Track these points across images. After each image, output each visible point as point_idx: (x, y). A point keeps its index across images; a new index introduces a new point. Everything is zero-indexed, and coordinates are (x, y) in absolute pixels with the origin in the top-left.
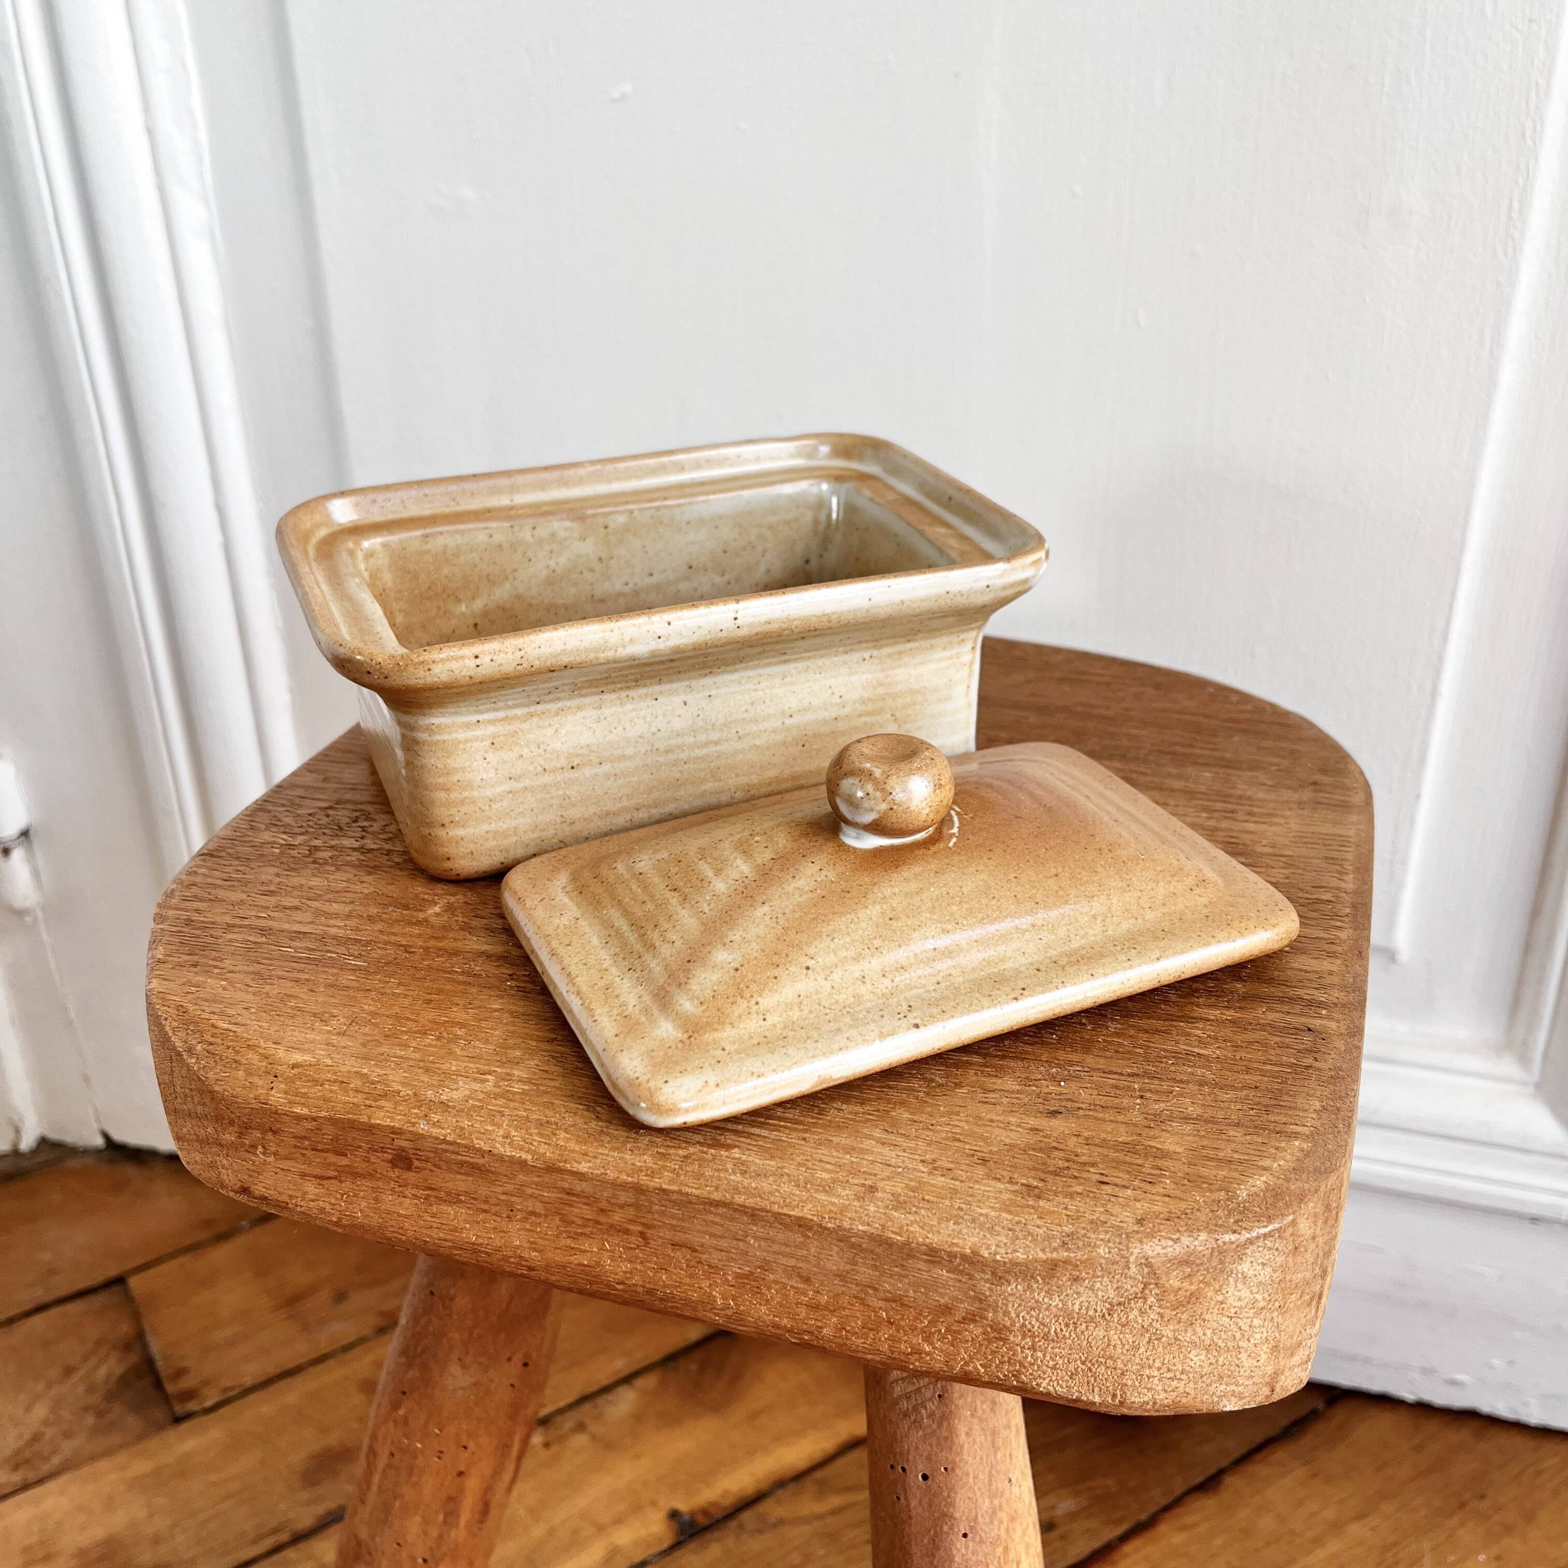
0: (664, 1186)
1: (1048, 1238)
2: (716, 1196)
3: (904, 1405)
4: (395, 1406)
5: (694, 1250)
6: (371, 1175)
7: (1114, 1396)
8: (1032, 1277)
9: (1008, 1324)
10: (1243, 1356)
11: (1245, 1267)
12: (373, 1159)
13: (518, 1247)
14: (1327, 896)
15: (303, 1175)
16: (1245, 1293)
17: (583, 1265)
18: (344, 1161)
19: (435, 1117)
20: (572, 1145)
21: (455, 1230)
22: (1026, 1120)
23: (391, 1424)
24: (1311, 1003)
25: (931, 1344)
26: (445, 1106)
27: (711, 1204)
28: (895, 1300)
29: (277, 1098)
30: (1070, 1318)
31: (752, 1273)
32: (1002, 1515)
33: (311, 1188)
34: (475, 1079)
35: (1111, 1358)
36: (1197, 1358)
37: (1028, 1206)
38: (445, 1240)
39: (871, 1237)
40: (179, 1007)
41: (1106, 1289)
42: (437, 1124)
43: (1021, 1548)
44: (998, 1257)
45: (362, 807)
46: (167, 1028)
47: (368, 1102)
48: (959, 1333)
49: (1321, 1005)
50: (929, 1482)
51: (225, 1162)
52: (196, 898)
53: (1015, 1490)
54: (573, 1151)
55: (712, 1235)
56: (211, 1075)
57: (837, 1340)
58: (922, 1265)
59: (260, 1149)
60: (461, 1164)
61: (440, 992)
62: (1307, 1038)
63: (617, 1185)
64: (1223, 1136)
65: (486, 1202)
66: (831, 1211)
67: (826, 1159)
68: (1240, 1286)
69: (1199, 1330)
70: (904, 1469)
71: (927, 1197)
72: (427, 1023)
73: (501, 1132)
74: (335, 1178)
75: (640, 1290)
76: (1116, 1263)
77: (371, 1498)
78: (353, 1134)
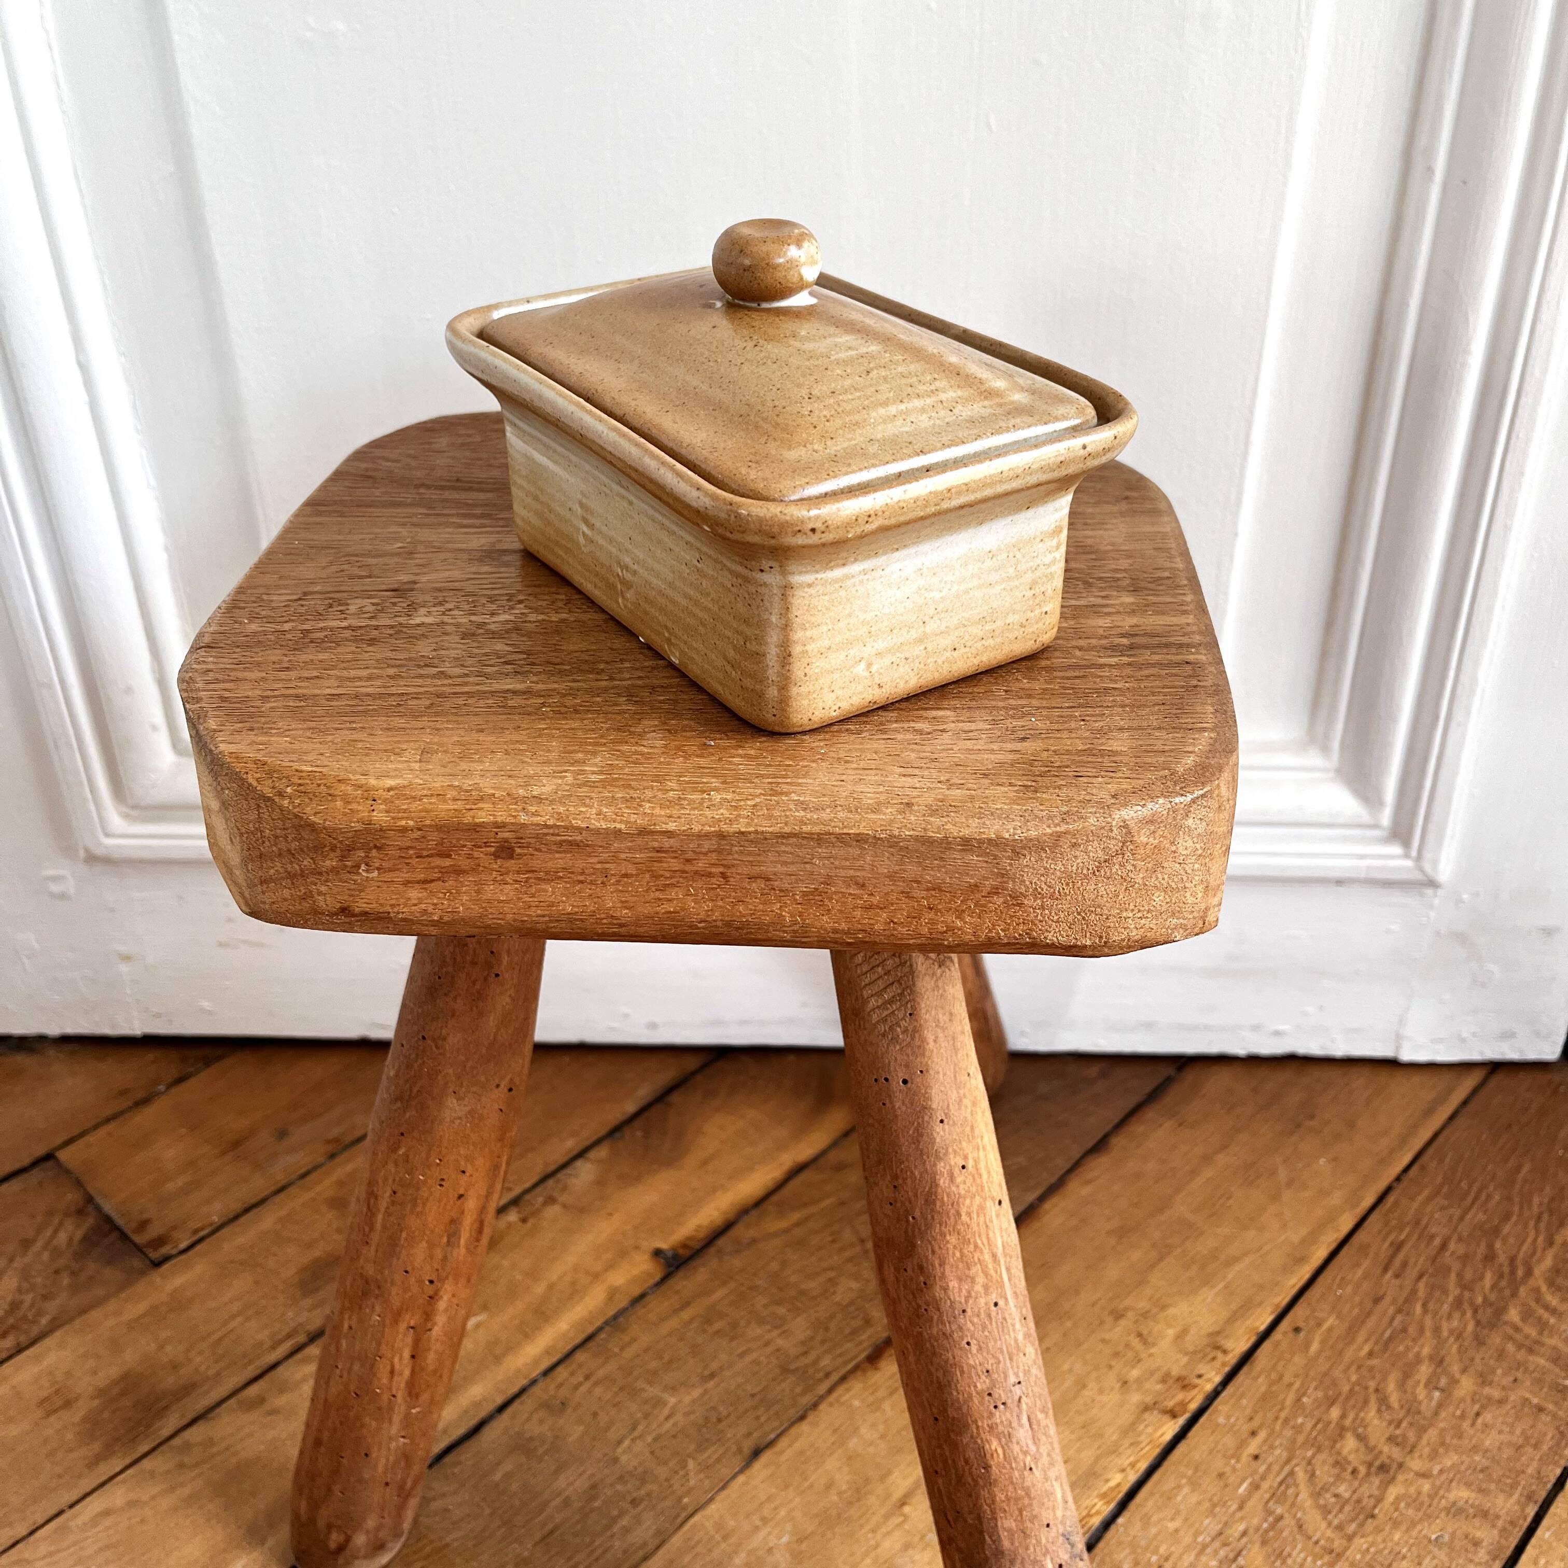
0: (743, 830)
1: (1050, 818)
2: (787, 830)
3: (882, 1028)
4: (394, 1149)
5: (768, 879)
6: (474, 870)
7: (1101, 937)
8: (1043, 849)
9: (1023, 890)
10: (1188, 895)
11: (1190, 822)
12: (476, 854)
13: (610, 909)
14: (1167, 574)
15: (407, 883)
16: (1190, 843)
17: (670, 912)
18: (447, 862)
19: (532, 809)
20: (657, 811)
21: (552, 905)
22: (1004, 745)
23: (391, 1167)
24: (1181, 646)
25: (962, 919)
26: (538, 799)
27: (783, 837)
28: (937, 888)
29: (380, 817)
30: (1069, 880)
31: (816, 889)
32: (967, 1102)
33: (414, 894)
34: (555, 777)
35: (1099, 906)
36: (1159, 898)
37: (1030, 798)
38: (544, 916)
39: (916, 839)
40: (256, 762)
41: (1096, 851)
42: (536, 814)
43: (982, 1126)
44: (1016, 837)
45: (332, 595)
46: (250, 780)
47: (468, 807)
48: (985, 906)
49: (1189, 646)
50: (909, 1085)
51: (323, 889)
52: (217, 681)
53: (973, 1081)
54: (660, 816)
55: (785, 863)
56: (308, 810)
57: (887, 932)
58: (957, 855)
60: (560, 843)
62: (1188, 668)
63: (701, 836)
64: (1152, 737)
65: (583, 873)
66: (881, 825)
68: (1187, 838)
69: (1160, 876)
70: (886, 1080)
71: (953, 804)
72: (488, 745)
73: (594, 811)
74: (439, 879)
75: (719, 924)
76: (1103, 828)
77: (375, 1237)
78: (458, 835)
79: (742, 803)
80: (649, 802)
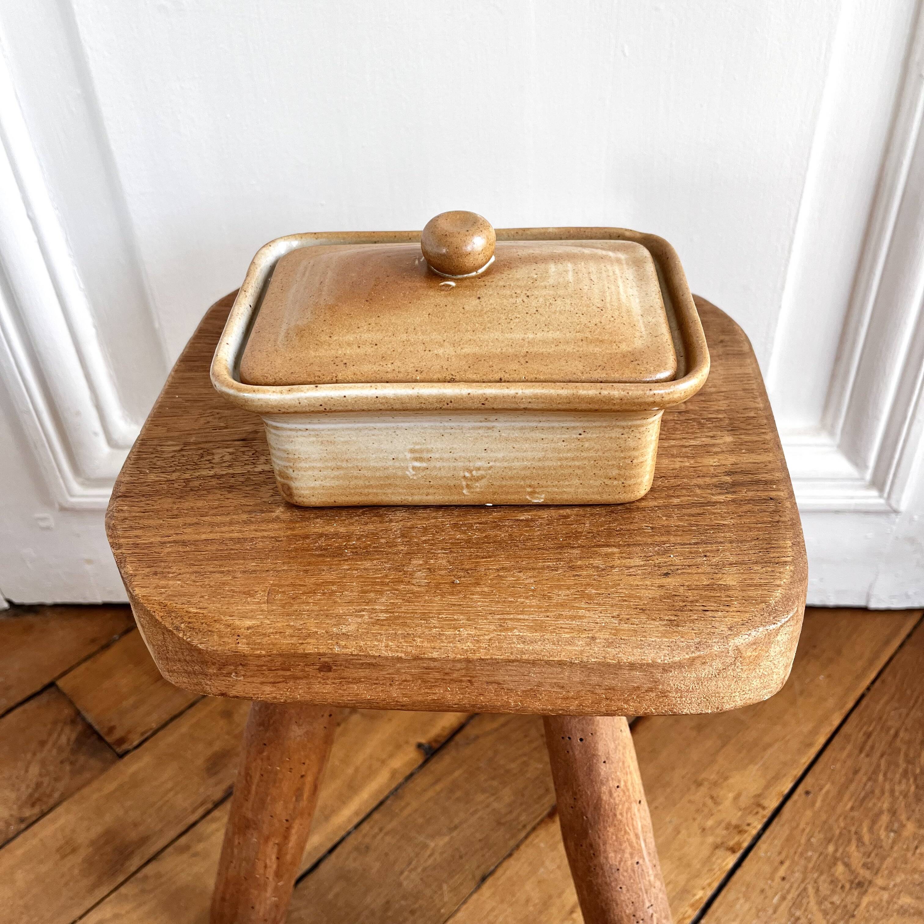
0: (482, 657)
1: (688, 647)
2: (512, 657)
4: (260, 752)
5: (499, 684)
6: (306, 677)
8: (683, 667)
9: (669, 689)
10: (775, 675)
11: (779, 638)
12: (307, 669)
13: (395, 697)
14: (752, 414)
15: (262, 683)
16: (777, 649)
17: (434, 699)
18: (288, 673)
19: (343, 643)
20: (426, 644)
21: (358, 694)
22: (655, 581)
23: (259, 761)
24: (766, 482)
25: (628, 704)
26: (346, 635)
27: (510, 662)
28: (611, 689)
29: (243, 647)
30: (699, 680)
31: (531, 689)
32: (620, 748)
33: (268, 689)
34: (356, 616)
35: (718, 693)
36: (756, 683)
37: (675, 632)
38: (352, 700)
39: (599, 663)
40: (160, 604)
41: (718, 664)
42: (345, 647)
43: (629, 760)
44: (666, 662)
45: (202, 446)
46: (157, 617)
47: (300, 642)
48: (643, 697)
49: (772, 482)
50: (584, 741)
51: (208, 682)
53: (624, 734)
54: (427, 648)
55: (511, 676)
56: (196, 640)
57: (577, 710)
58: (626, 672)
59: (234, 674)
60: (362, 664)
61: (309, 564)
62: (772, 504)
63: (454, 661)
64: (752, 571)
65: (377, 679)
66: (576, 654)
67: (563, 626)
68: (776, 646)
69: (758, 671)
70: (570, 738)
71: (623, 638)
72: (312, 586)
73: (383, 644)
74: (283, 681)
75: (468, 705)
76: (722, 652)
77: (252, 797)
78: (294, 659)
79: (482, 638)
80: (420, 637)
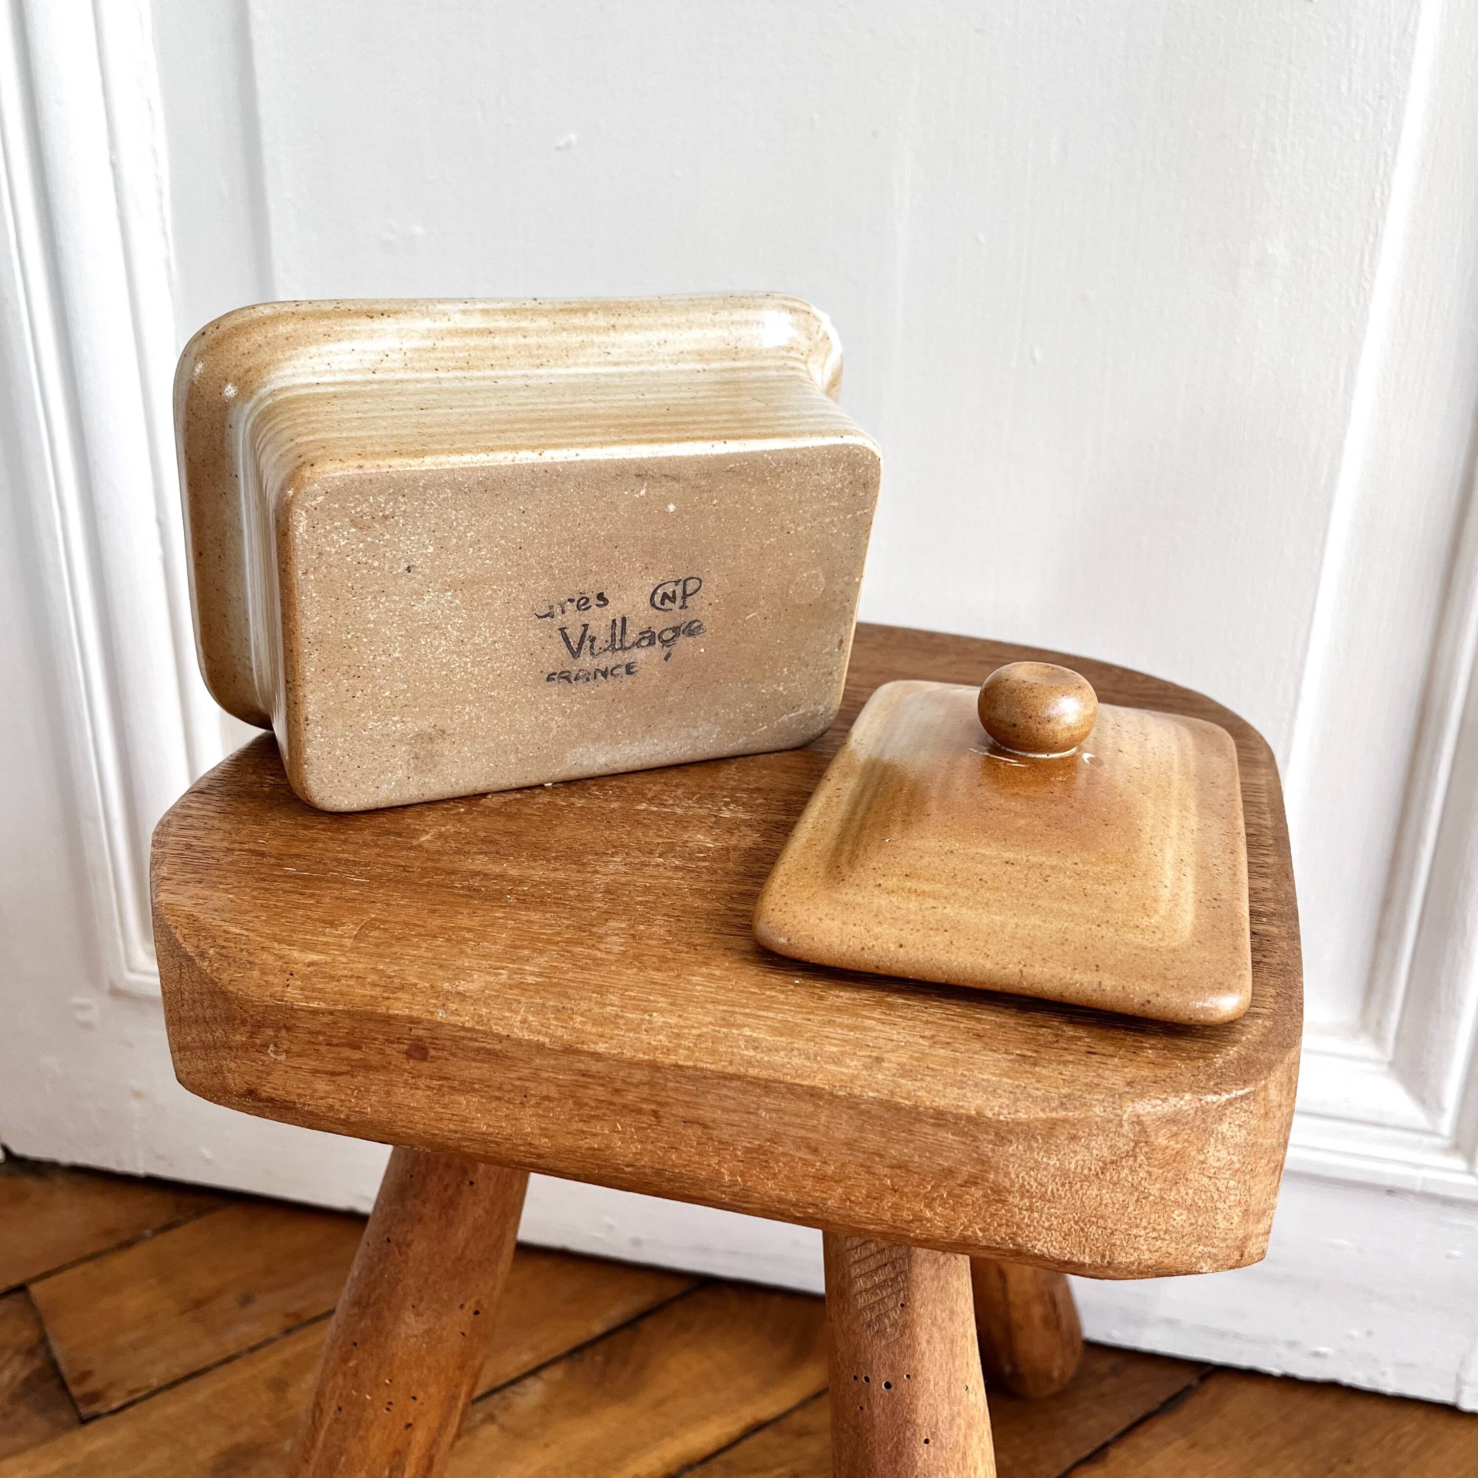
0: (680, 1063)
1: (1046, 1099)
2: (731, 1070)
3: (868, 1316)
4: (345, 1360)
5: (705, 1126)
6: (385, 1068)
7: (1103, 1256)
8: (1033, 1137)
9: (1008, 1185)
10: (1219, 1217)
11: (1224, 1127)
12: (388, 1051)
13: (527, 1135)
15: (315, 1072)
16: (1223, 1154)
17: (595, 1149)
18: (357, 1055)
19: (453, 1007)
20: (589, 1028)
21: (465, 1120)
23: (340, 1379)
25: (932, 1209)
26: (462, 996)
27: (725, 1078)
28: (902, 1166)
29: (293, 995)
30: (1065, 1177)
31: (761, 1147)
32: (961, 1422)
33: (322, 1085)
34: (489, 973)
35: (1102, 1217)
36: (1180, 1217)
37: (1026, 1072)
38: (456, 1132)
39: (881, 1103)
40: (189, 916)
41: (1100, 1147)
42: (455, 1013)
43: (977, 1455)
44: (1002, 1118)
46: (178, 936)
47: (385, 995)
48: (960, 1197)
50: (892, 1389)
51: (232, 1065)
52: (191, 827)
53: (972, 1397)
54: (590, 1033)
55: (724, 1110)
56: (225, 976)
57: (841, 1212)
58: (928, 1130)
59: (272, 1047)
60: (478, 1050)
61: (443, 903)
63: (633, 1064)
65: (500, 1089)
66: (842, 1080)
67: (832, 1035)
68: (1220, 1147)
69: (1182, 1189)
70: (867, 1379)
71: (931, 1066)
72: (434, 928)
73: (519, 1018)
74: (348, 1073)
75: (648, 1171)
76: (1110, 1121)
77: (315, 1455)
78: (370, 1025)
79: (686, 1031)
80: (582, 1015)
